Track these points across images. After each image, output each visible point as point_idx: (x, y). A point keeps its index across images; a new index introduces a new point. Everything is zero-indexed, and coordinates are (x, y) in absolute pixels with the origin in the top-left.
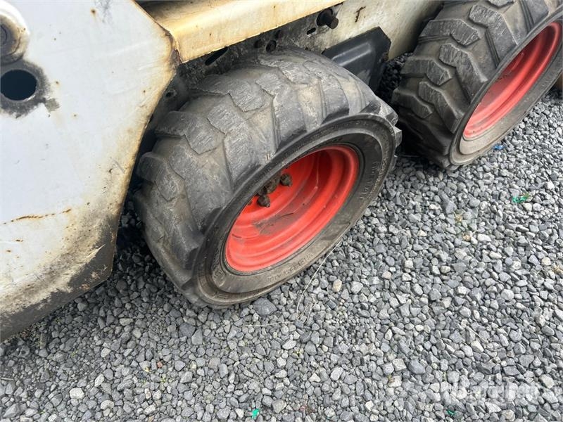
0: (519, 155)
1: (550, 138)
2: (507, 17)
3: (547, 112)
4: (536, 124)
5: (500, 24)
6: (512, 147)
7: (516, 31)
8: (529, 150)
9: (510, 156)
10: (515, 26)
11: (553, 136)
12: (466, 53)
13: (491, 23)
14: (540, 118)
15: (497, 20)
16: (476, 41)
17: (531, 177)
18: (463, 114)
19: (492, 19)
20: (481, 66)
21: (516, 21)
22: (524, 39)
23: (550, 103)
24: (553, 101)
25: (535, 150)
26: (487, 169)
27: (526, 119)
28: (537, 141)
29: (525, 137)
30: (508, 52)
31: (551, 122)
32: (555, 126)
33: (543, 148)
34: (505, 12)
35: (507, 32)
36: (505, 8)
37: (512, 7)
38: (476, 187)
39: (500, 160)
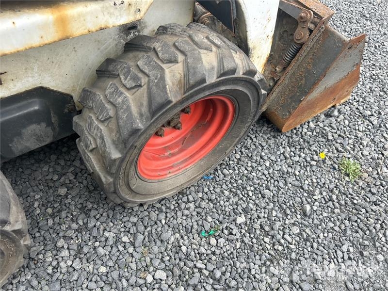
0: (224, 186)
1: (257, 169)
2: (134, 100)
3: (264, 144)
4: (250, 155)
5: (125, 107)
6: (222, 176)
7: (141, 115)
8: (236, 180)
9: (216, 186)
10: (140, 110)
11: (260, 168)
12: (101, 128)
13: (119, 104)
14: (254, 150)
15: (123, 101)
16: (108, 119)
17: (227, 209)
18: (111, 180)
19: (120, 100)
20: (114, 142)
21: (142, 105)
22: (149, 123)
23: (269, 135)
24: (272, 134)
25: (240, 181)
26: (191, 198)
27: (243, 150)
28: (246, 172)
29: (236, 168)
30: (131, 136)
31: (263, 154)
32: (266, 158)
33: (248, 179)
34: (133, 94)
35: (130, 115)
36: (134, 90)
37: (141, 90)
38: (174, 219)
39: (206, 190)
